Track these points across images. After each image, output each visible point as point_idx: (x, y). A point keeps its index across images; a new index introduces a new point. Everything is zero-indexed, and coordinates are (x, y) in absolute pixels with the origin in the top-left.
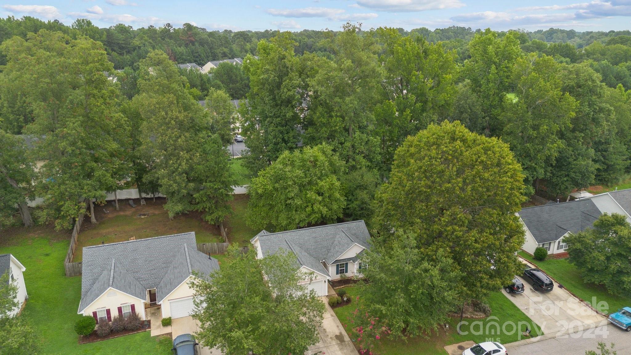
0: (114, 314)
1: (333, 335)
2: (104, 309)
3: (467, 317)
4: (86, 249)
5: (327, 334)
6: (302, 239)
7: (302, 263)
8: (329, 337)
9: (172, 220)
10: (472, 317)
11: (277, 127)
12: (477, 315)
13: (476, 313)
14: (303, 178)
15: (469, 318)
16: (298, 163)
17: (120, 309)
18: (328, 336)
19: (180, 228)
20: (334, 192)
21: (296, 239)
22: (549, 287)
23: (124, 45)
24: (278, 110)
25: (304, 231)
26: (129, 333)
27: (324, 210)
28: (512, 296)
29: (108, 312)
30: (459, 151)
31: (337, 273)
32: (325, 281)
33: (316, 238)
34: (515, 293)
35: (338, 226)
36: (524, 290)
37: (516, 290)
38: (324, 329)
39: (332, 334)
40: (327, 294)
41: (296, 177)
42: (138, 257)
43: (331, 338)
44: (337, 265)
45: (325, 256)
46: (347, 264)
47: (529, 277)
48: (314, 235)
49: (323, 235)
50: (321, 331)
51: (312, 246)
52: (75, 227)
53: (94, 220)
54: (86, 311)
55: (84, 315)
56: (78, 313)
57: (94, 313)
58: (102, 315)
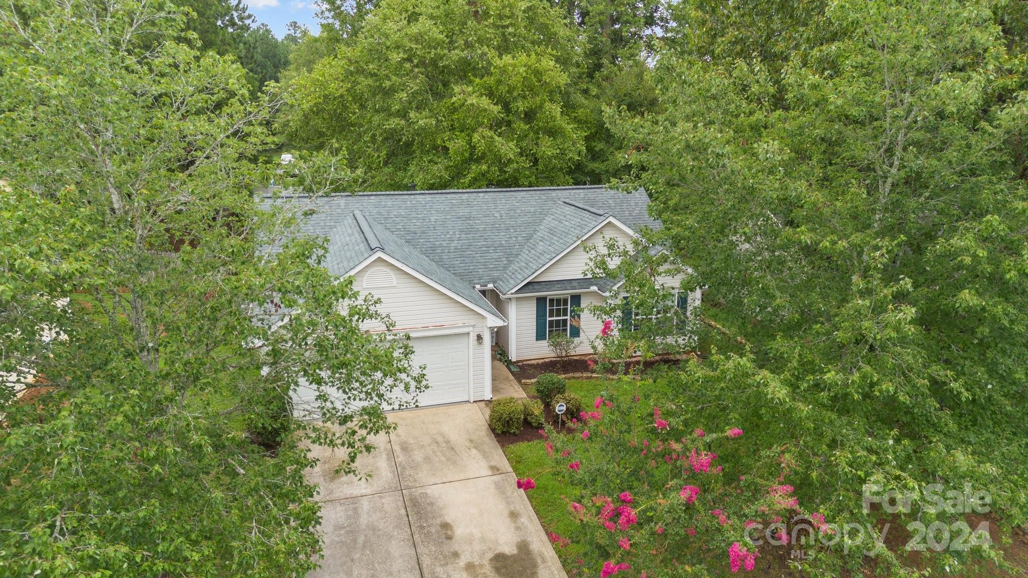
1: (482, 554)
5: (455, 546)
7: (374, 244)
8: (462, 562)
18: (456, 555)
31: (540, 336)
32: (479, 338)
35: (554, 194)
38: (446, 526)
39: (477, 547)
40: (488, 395)
43: (470, 567)
44: (541, 301)
45: (496, 274)
46: (576, 299)
48: (463, 211)
49: (497, 215)
50: (428, 535)
51: (451, 240)
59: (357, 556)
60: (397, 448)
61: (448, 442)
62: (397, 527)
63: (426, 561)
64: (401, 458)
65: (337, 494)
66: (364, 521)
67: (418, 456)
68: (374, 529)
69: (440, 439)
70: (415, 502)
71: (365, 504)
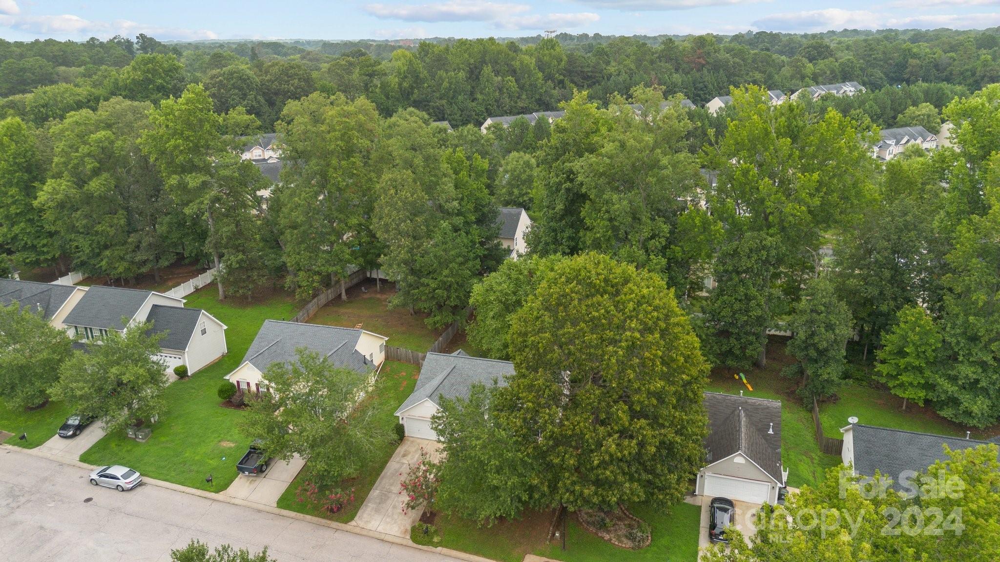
0: (253, 388)
2: (245, 381)
4: (268, 322)
9: (411, 315)
10: (611, 540)
12: (620, 542)
13: (622, 538)
17: (257, 386)
21: (467, 368)
23: (589, 74)
29: (248, 384)
33: (490, 373)
34: (713, 539)
42: (301, 342)
52: (316, 300)
53: (344, 296)
54: (233, 378)
55: (231, 381)
56: (227, 377)
57: (238, 382)
58: (244, 386)
59: (393, 477)
65: (400, 461)
66: (401, 470)
68: (402, 472)
71: (405, 466)
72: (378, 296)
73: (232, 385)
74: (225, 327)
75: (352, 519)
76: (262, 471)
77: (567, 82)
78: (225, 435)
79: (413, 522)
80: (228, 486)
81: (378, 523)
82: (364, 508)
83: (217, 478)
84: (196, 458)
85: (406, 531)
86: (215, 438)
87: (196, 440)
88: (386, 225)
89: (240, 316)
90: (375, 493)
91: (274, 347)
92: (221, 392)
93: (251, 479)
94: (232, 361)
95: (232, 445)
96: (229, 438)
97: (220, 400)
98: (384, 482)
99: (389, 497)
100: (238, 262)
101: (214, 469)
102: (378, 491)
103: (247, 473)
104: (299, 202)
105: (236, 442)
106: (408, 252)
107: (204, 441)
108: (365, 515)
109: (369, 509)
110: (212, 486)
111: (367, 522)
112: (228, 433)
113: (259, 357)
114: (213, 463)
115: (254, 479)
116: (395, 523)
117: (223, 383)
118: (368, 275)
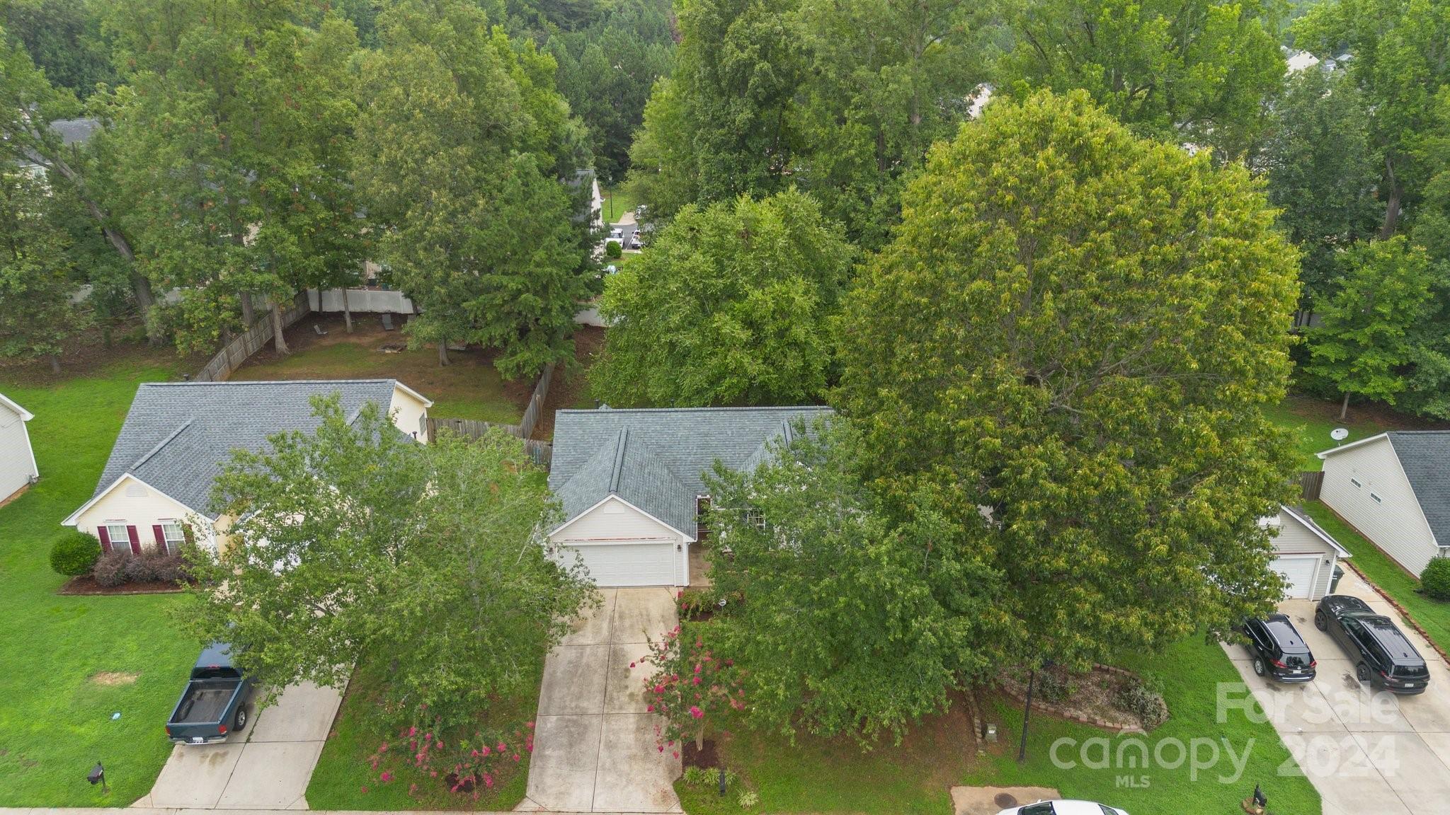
0: (147, 539)
1: (640, 688)
2: (123, 524)
3: (1076, 719)
4: (146, 388)
5: (628, 683)
6: (668, 434)
7: (614, 487)
8: (628, 692)
9: (444, 365)
10: (1094, 722)
11: (717, 153)
12: (1113, 720)
13: (1114, 713)
14: (709, 276)
15: (1083, 723)
16: (707, 236)
17: (158, 530)
18: (627, 687)
19: (451, 385)
20: (791, 323)
21: (653, 431)
22: (1409, 681)
24: (724, 107)
25: (680, 415)
26: (166, 588)
27: (754, 367)
28: (1269, 685)
29: (132, 531)
30: (1045, 181)
32: (679, 547)
33: (706, 435)
34: (1277, 679)
35: (780, 414)
36: (1313, 675)
37: (1282, 671)
40: (687, 584)
41: (692, 271)
42: (247, 421)
43: (632, 695)
47: (1350, 637)
48: (704, 429)
49: (729, 433)
50: (616, 674)
51: (689, 454)
52: (223, 353)
53: (281, 344)
54: (86, 521)
55: (81, 529)
56: (70, 522)
57: (102, 530)
58: (119, 537)
59: (575, 680)
60: (617, 615)
61: (648, 615)
62: (602, 667)
63: (610, 688)
64: (617, 623)
65: (575, 642)
66: (584, 661)
67: (627, 623)
68: (588, 666)
69: (644, 613)
70: (615, 653)
71: (588, 650)
72: (353, 340)
73: (88, 538)
74: (29, 416)
75: (521, 795)
76: (238, 728)
77: (542, 19)
78: (99, 659)
79: (671, 771)
80: (153, 782)
81: (588, 792)
82: (539, 763)
83: (114, 768)
84: (36, 728)
85: (665, 796)
86: (74, 669)
87: (20, 684)
88: (392, 164)
89: (44, 403)
90: (547, 724)
91: (181, 439)
92: (61, 559)
93: (211, 752)
94: (57, 494)
95: (130, 679)
96: (114, 664)
97: (61, 578)
98: (557, 694)
99: (586, 727)
100: (21, 280)
101: (96, 746)
102: (554, 719)
103: (198, 740)
104: (175, 120)
105: (138, 670)
106: (446, 221)
107: (44, 684)
108: (549, 781)
109: (552, 763)
110: (105, 790)
111: (560, 795)
112: (106, 651)
113: (154, 461)
114: (90, 732)
115: (220, 750)
116: (629, 782)
117: (60, 537)
118: (314, 307)
